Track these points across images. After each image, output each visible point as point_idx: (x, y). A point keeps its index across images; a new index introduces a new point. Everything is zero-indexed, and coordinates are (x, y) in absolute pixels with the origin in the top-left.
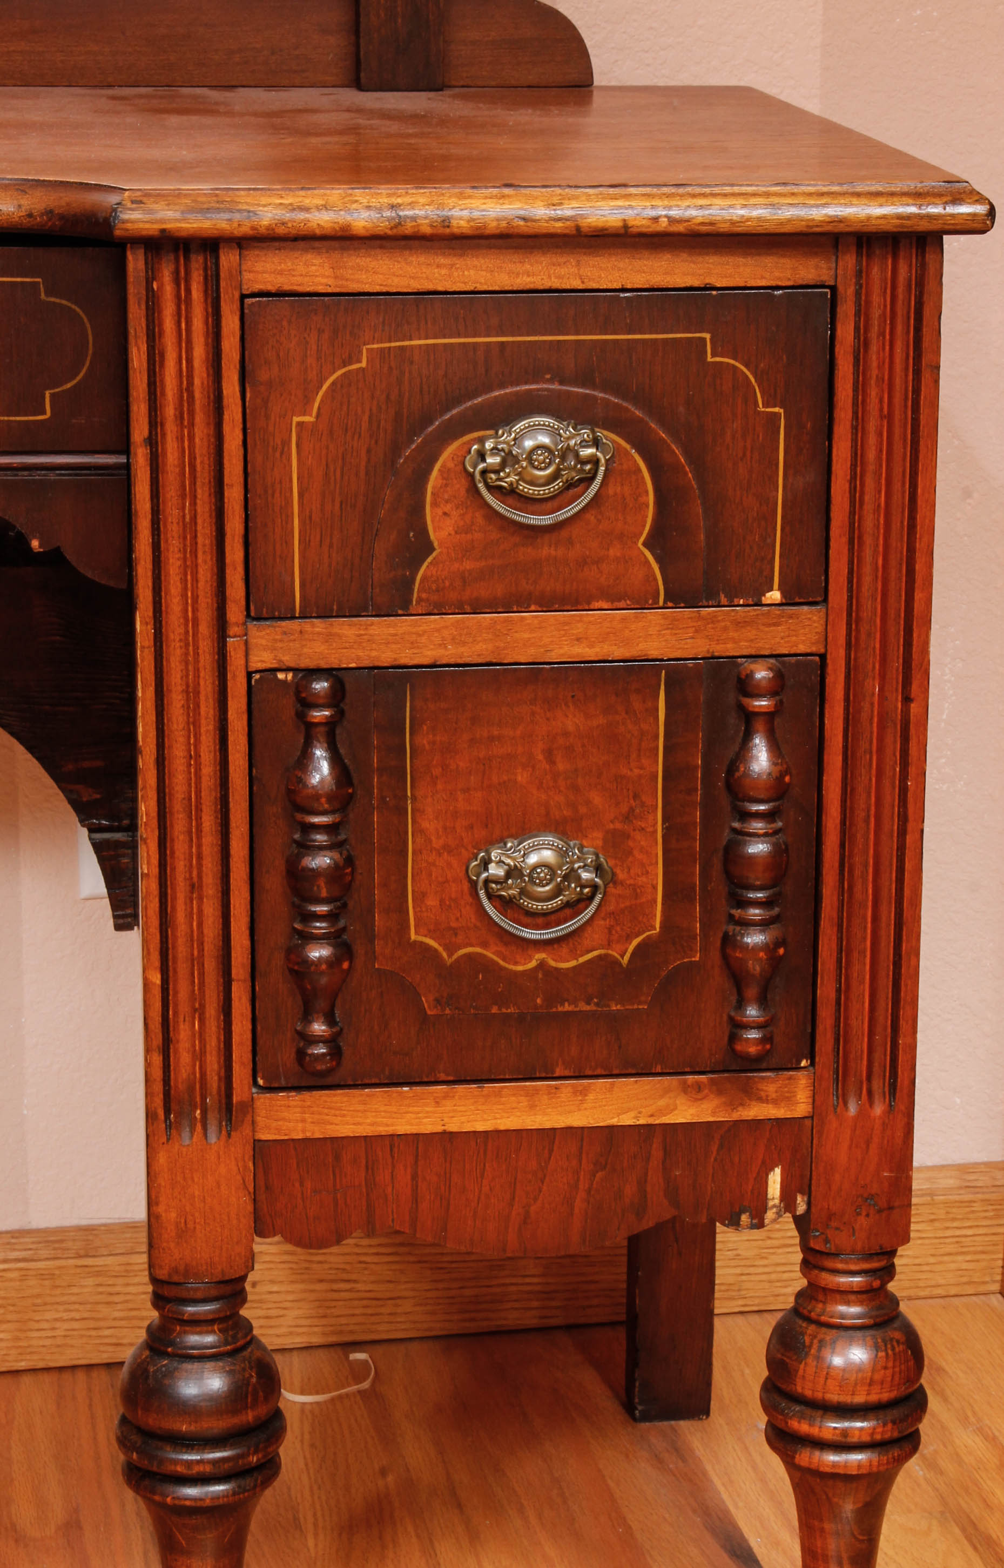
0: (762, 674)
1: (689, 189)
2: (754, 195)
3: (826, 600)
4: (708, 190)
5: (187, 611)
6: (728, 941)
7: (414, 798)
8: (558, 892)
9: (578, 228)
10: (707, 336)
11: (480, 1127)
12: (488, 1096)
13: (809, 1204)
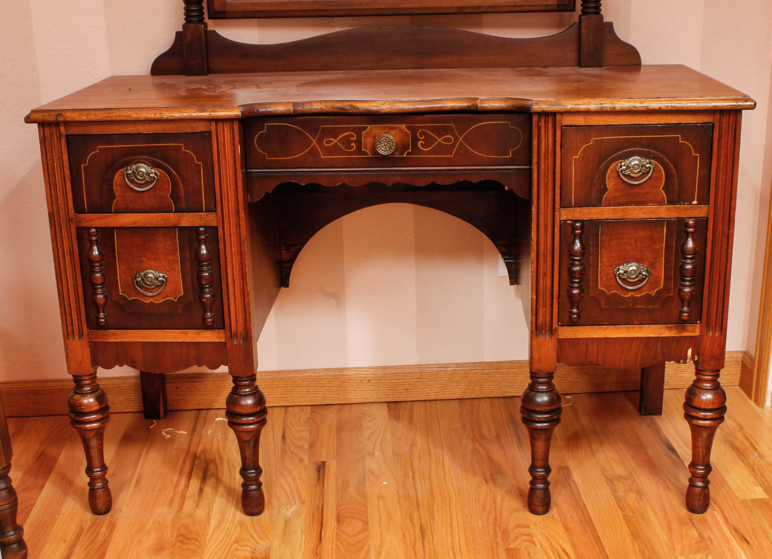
0: (691, 222)
1: (676, 99)
2: (693, 100)
3: (708, 203)
4: (681, 99)
5: (545, 205)
6: (680, 291)
7: (601, 253)
8: (637, 277)
9: (648, 109)
10: (680, 136)
11: (615, 336)
12: (617, 329)
13: (698, 358)
